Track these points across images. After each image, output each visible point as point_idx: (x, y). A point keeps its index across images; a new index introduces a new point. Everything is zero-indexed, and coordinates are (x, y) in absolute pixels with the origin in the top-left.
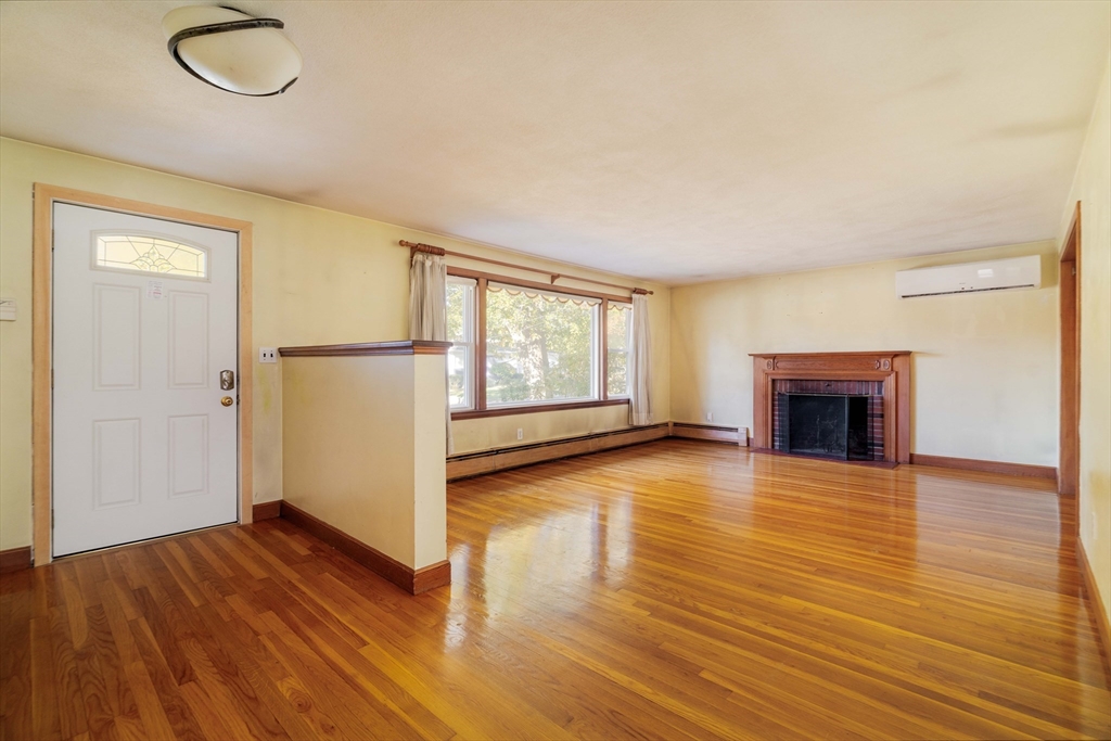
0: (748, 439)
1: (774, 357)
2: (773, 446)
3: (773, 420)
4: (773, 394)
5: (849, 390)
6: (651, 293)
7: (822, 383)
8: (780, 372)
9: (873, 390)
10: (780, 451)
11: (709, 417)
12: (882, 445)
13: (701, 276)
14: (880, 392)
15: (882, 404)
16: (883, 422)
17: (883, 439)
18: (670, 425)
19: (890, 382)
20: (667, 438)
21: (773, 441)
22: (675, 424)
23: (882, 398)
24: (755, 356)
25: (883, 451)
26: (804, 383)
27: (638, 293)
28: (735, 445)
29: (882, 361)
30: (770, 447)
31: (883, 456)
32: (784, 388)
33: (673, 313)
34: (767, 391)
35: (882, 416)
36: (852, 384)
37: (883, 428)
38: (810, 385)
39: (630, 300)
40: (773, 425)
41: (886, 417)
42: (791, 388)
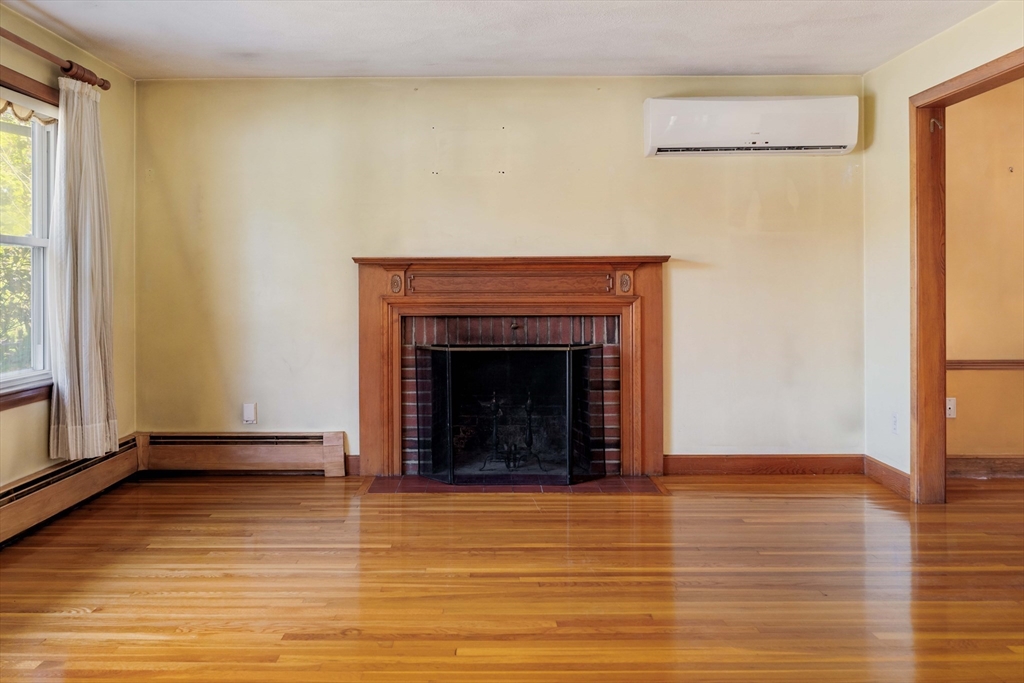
0: (346, 458)
1: (406, 265)
2: (404, 468)
3: (403, 409)
4: (403, 351)
5: (555, 335)
6: (105, 85)
7: (503, 322)
8: (421, 299)
9: (599, 335)
10: (420, 477)
11: (249, 414)
12: (618, 445)
13: (247, 55)
14: (611, 339)
15: (617, 362)
16: (619, 398)
17: (619, 432)
18: (141, 441)
19: (632, 317)
20: (137, 478)
21: (404, 457)
22: (155, 440)
23: (617, 351)
24: (363, 263)
25: (619, 456)
26: (469, 324)
27: (75, 77)
28: (317, 475)
29: (619, 274)
30: (397, 472)
31: (619, 466)
32: (426, 335)
33: (144, 148)
34: (390, 344)
35: (617, 385)
36: (561, 323)
37: (618, 409)
38: (480, 327)
39: (52, 95)
40: (403, 421)
41: (623, 385)
42: (440, 335)
